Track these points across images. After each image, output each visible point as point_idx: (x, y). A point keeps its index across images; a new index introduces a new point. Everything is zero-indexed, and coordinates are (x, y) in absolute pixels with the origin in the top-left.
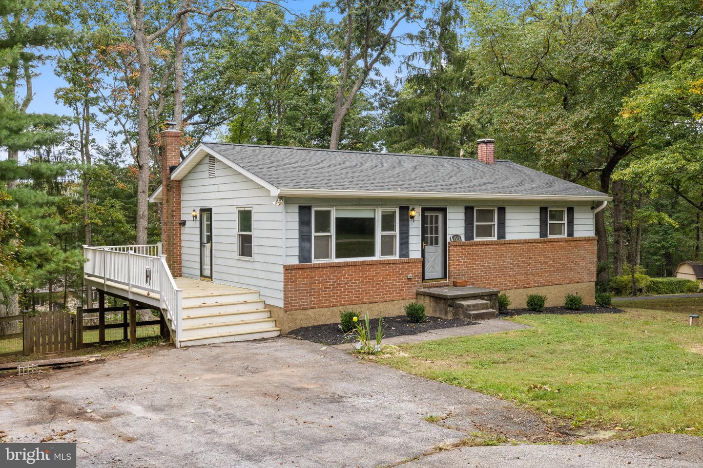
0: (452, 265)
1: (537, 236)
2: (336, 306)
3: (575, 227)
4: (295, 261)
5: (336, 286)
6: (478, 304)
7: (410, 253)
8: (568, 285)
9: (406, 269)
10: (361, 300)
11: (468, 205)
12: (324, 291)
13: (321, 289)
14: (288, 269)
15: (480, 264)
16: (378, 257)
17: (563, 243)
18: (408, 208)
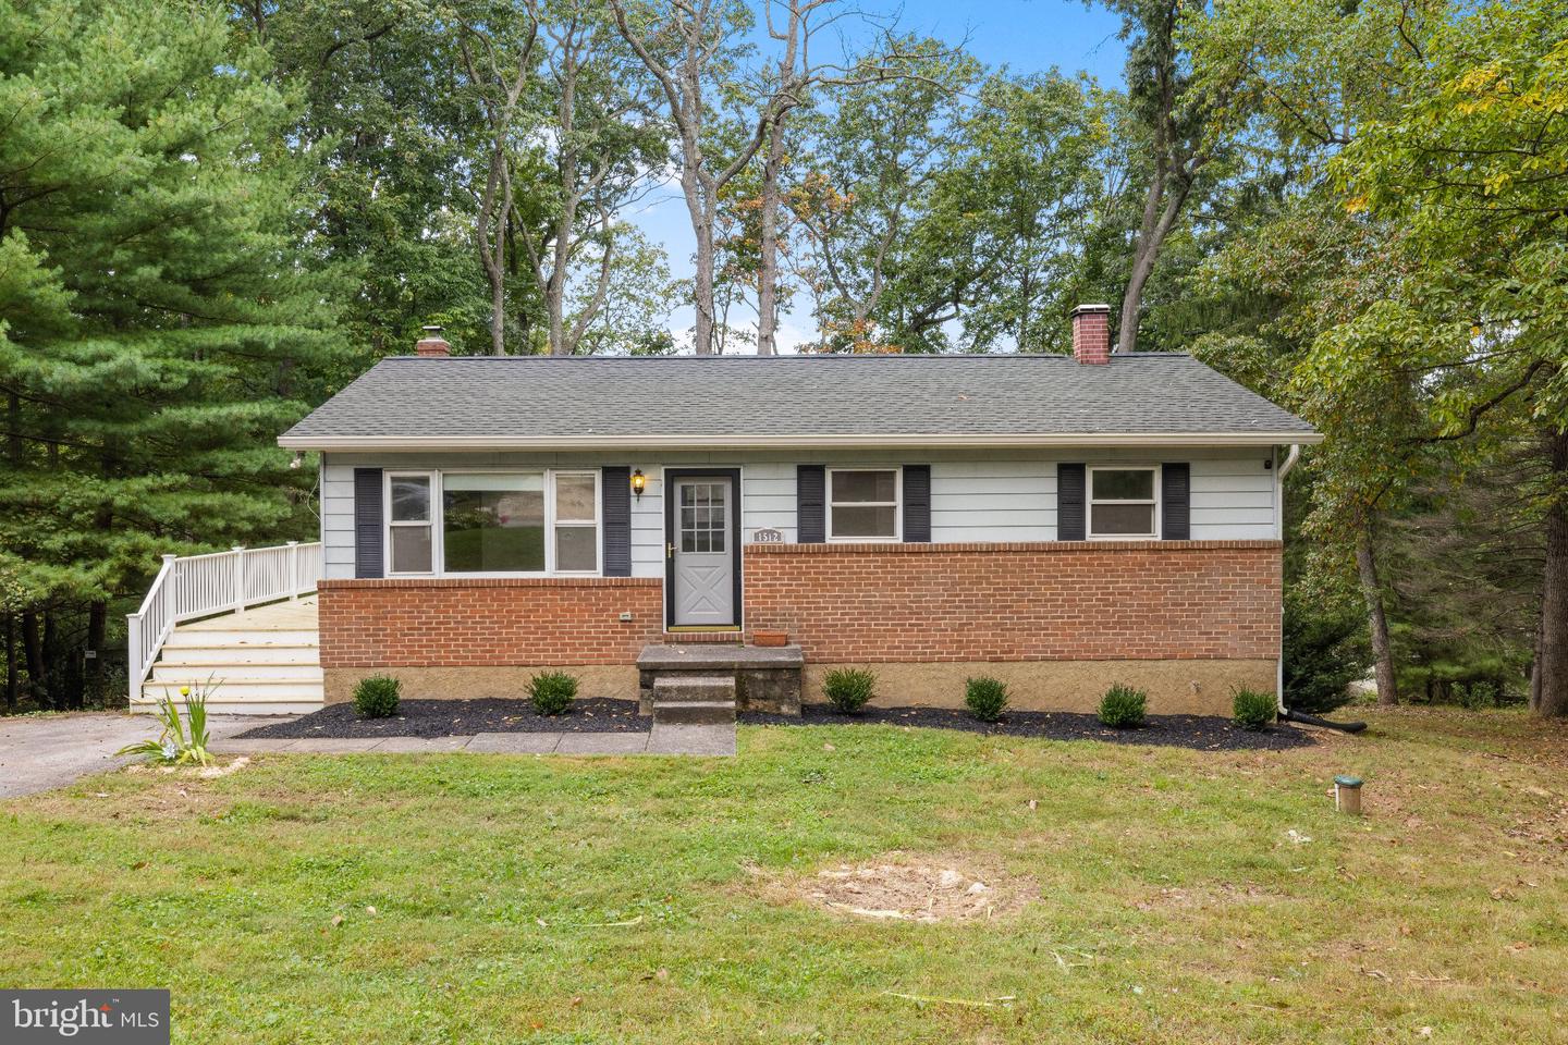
0: (751, 597)
1: (1050, 535)
2: (437, 665)
3: (1193, 513)
4: (348, 574)
5: (434, 625)
6: (695, 688)
7: (634, 566)
8: (1161, 663)
9: (616, 600)
10: (499, 657)
11: (806, 461)
12: (405, 635)
13: (402, 630)
14: (326, 588)
15: (840, 597)
16: (550, 571)
17: (1145, 555)
18: (625, 471)
